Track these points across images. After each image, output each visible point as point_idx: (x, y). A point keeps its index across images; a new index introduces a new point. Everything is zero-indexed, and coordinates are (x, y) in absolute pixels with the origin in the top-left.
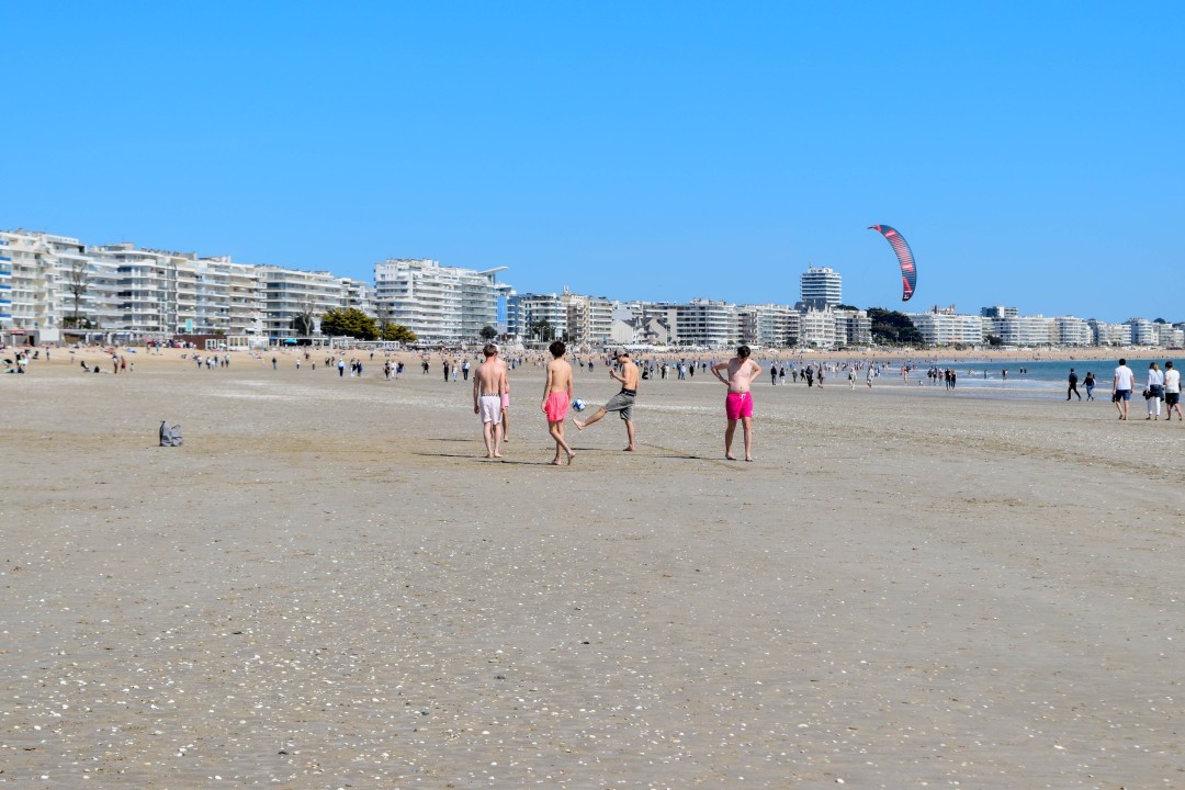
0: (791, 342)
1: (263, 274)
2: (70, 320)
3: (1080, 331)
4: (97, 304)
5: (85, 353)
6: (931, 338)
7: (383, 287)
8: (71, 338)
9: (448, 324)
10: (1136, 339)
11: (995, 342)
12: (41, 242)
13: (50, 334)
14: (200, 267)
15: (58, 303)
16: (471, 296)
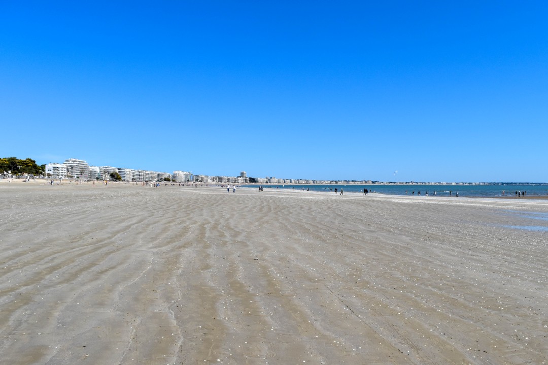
0: (235, 182)
1: (157, 173)
2: (133, 179)
3: (282, 181)
4: (136, 177)
5: (134, 183)
6: (258, 182)
7: (174, 175)
8: (133, 181)
9: (183, 179)
10: (291, 182)
11: (267, 182)
12: (130, 170)
13: (131, 181)
14: (149, 172)
15: (131, 177)
16: (187, 176)
